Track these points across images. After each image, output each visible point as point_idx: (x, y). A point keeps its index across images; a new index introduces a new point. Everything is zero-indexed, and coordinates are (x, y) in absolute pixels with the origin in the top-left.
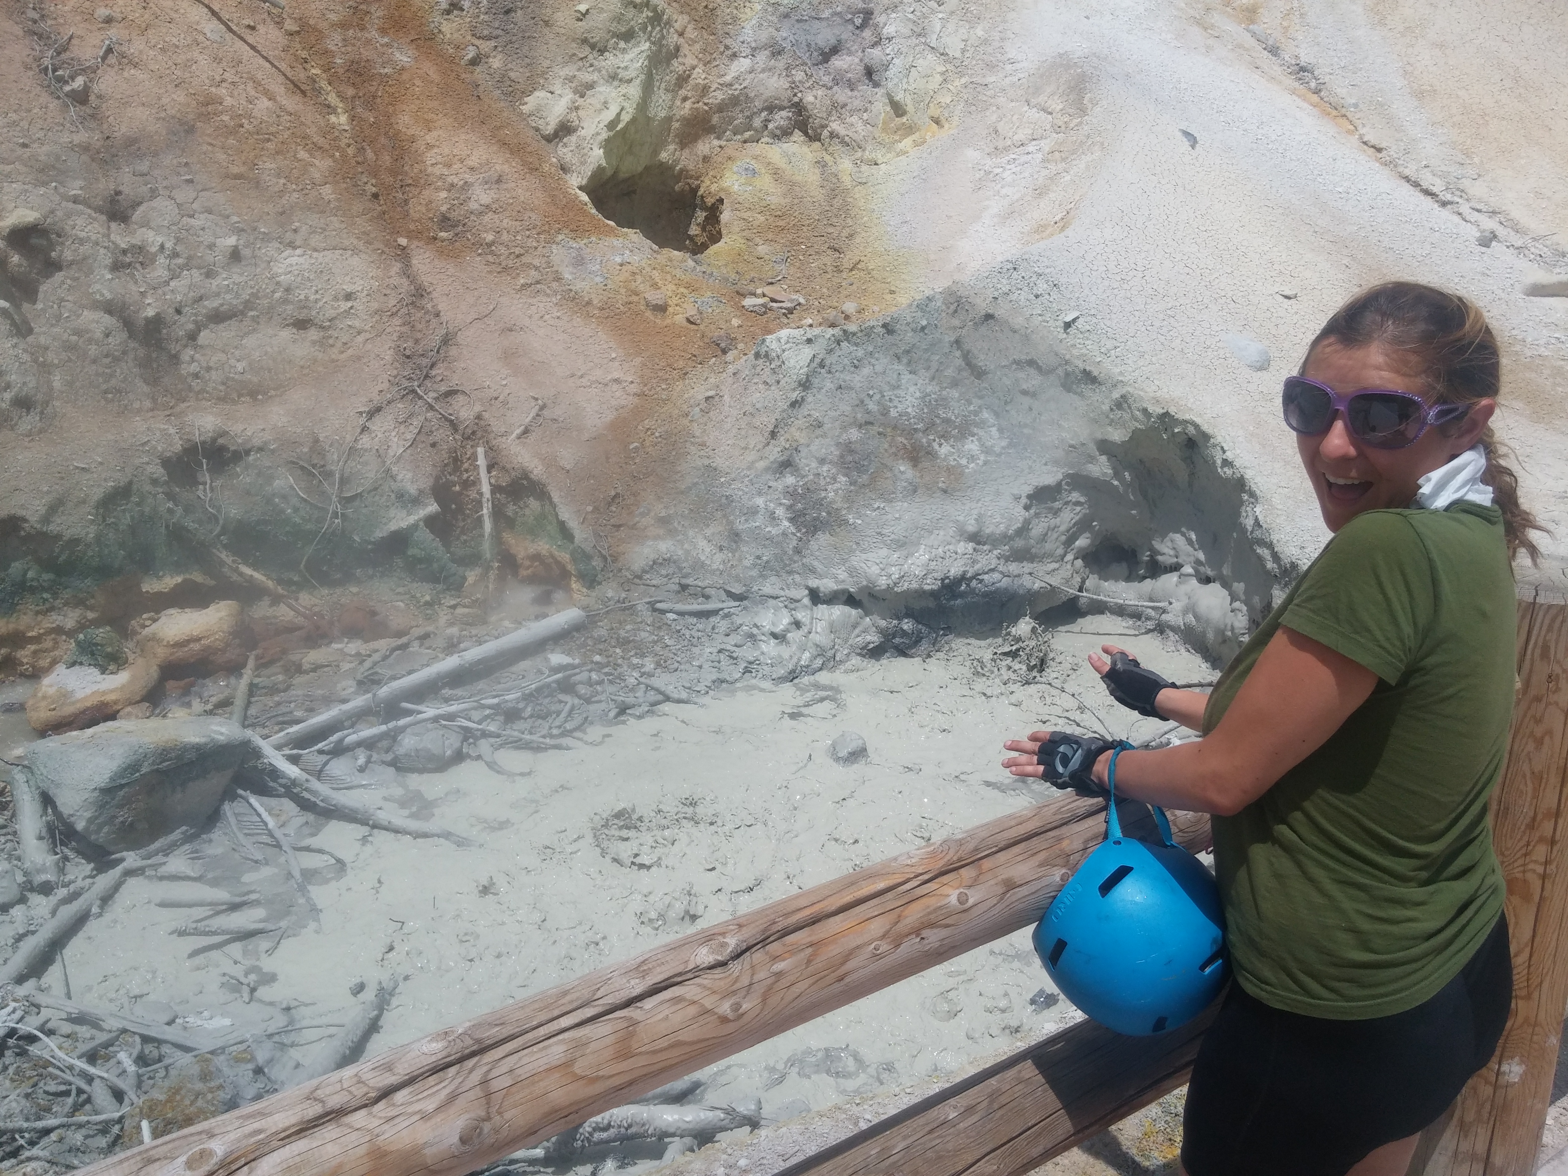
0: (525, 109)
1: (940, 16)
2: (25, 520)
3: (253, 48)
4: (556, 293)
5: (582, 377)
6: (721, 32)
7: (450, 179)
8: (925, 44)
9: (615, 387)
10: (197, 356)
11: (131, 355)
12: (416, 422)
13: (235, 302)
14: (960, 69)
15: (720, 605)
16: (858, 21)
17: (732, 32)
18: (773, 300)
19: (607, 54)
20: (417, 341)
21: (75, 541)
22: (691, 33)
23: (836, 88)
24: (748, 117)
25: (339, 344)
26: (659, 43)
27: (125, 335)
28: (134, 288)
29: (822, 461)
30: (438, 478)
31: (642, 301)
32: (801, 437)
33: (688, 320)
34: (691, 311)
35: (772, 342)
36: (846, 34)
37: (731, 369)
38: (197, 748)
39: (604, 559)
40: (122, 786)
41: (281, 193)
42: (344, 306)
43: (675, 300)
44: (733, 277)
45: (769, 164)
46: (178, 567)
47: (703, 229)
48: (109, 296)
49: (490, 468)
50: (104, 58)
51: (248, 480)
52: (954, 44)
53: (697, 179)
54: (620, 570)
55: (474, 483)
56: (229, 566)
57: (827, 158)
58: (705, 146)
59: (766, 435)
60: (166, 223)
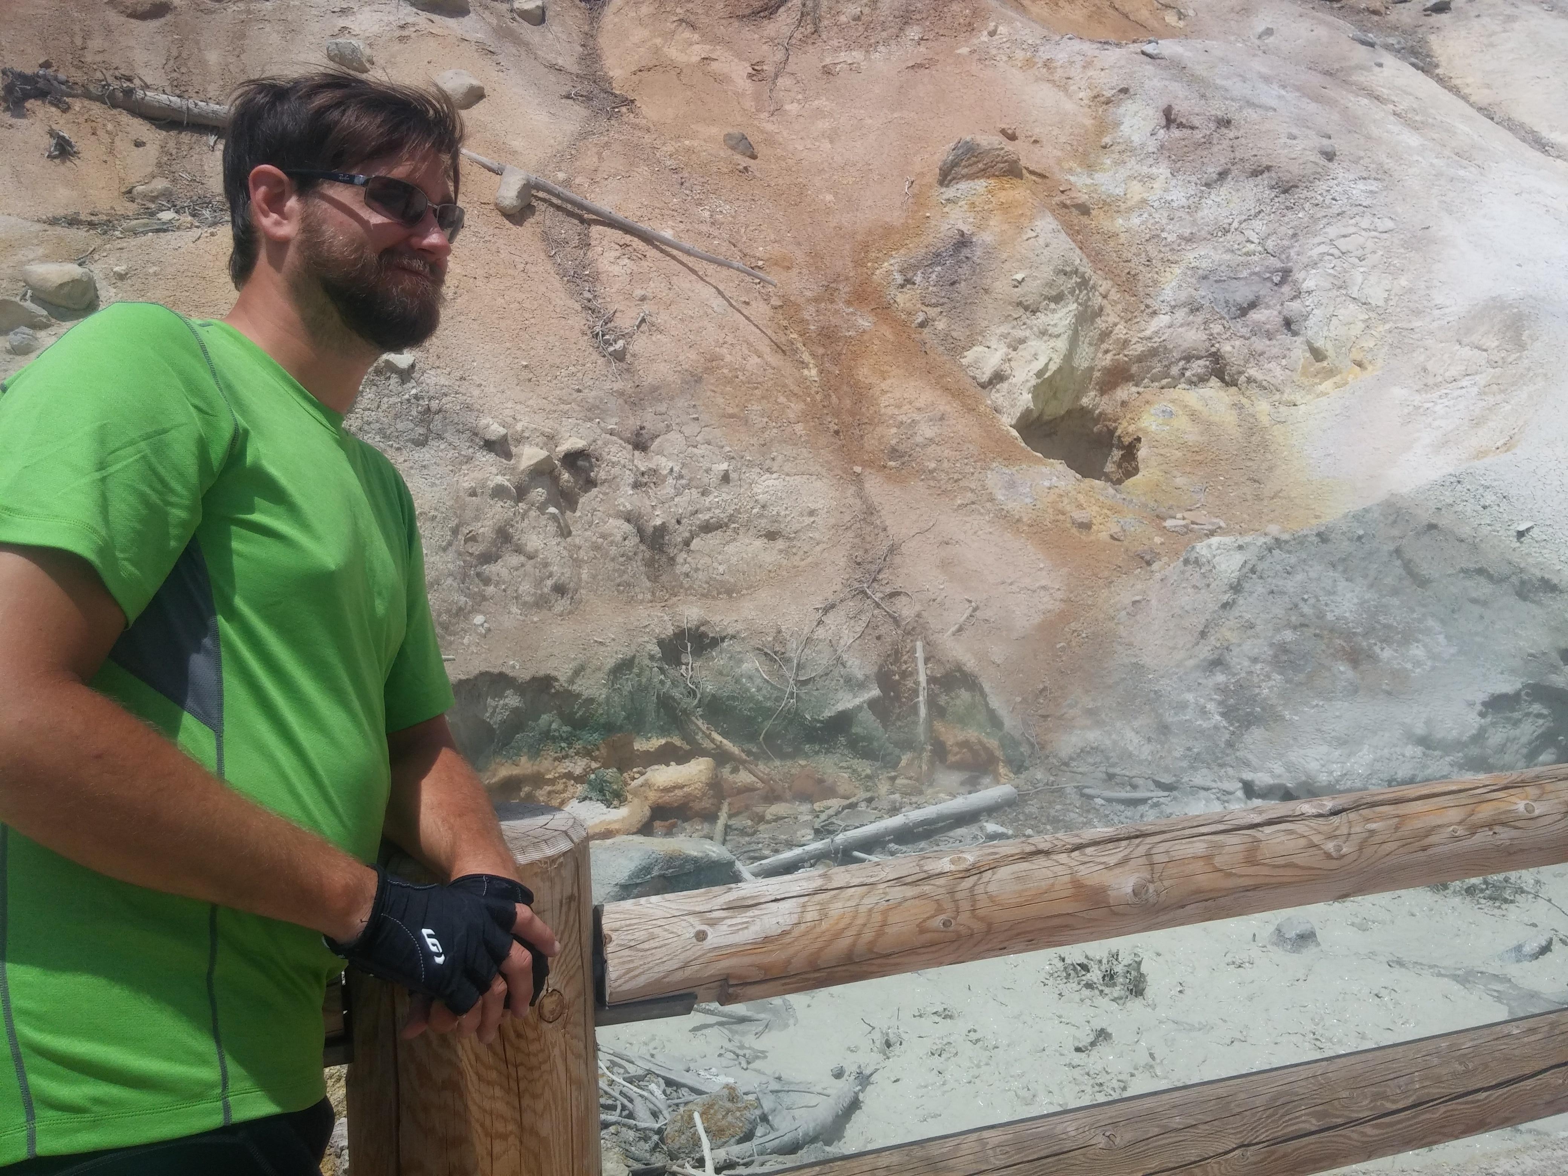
0: (964, 361)
1: (1362, 270)
2: (556, 680)
3: (747, 318)
4: (989, 511)
5: (1011, 584)
6: (1142, 294)
7: (899, 418)
8: (1347, 295)
9: (1042, 593)
10: (689, 559)
11: (640, 556)
12: (865, 618)
13: (722, 515)
14: (1383, 315)
15: (1149, 795)
16: (1276, 279)
17: (1152, 294)
18: (1193, 523)
19: (1038, 314)
20: (866, 551)
21: (591, 701)
22: (1114, 295)
23: (1254, 338)
24: (1166, 366)
25: (801, 553)
26: (1085, 305)
27: (638, 539)
28: (648, 502)
29: (1255, 660)
30: (881, 667)
31: (1069, 520)
32: (1233, 637)
33: (1112, 537)
34: (1115, 529)
35: (1202, 549)
36: (1264, 290)
37: (1158, 576)
38: (695, 860)
39: (1032, 746)
40: (637, 885)
41: (764, 429)
42: (808, 520)
43: (1099, 519)
44: (1152, 504)
45: (1186, 406)
46: (663, 731)
47: (1119, 466)
48: (629, 507)
49: (927, 660)
50: (639, 327)
51: (722, 662)
52: (1376, 294)
53: (1115, 421)
54: (1047, 757)
55: (911, 674)
56: (704, 733)
57: (1244, 401)
58: (1124, 392)
59: (1196, 634)
60: (675, 452)
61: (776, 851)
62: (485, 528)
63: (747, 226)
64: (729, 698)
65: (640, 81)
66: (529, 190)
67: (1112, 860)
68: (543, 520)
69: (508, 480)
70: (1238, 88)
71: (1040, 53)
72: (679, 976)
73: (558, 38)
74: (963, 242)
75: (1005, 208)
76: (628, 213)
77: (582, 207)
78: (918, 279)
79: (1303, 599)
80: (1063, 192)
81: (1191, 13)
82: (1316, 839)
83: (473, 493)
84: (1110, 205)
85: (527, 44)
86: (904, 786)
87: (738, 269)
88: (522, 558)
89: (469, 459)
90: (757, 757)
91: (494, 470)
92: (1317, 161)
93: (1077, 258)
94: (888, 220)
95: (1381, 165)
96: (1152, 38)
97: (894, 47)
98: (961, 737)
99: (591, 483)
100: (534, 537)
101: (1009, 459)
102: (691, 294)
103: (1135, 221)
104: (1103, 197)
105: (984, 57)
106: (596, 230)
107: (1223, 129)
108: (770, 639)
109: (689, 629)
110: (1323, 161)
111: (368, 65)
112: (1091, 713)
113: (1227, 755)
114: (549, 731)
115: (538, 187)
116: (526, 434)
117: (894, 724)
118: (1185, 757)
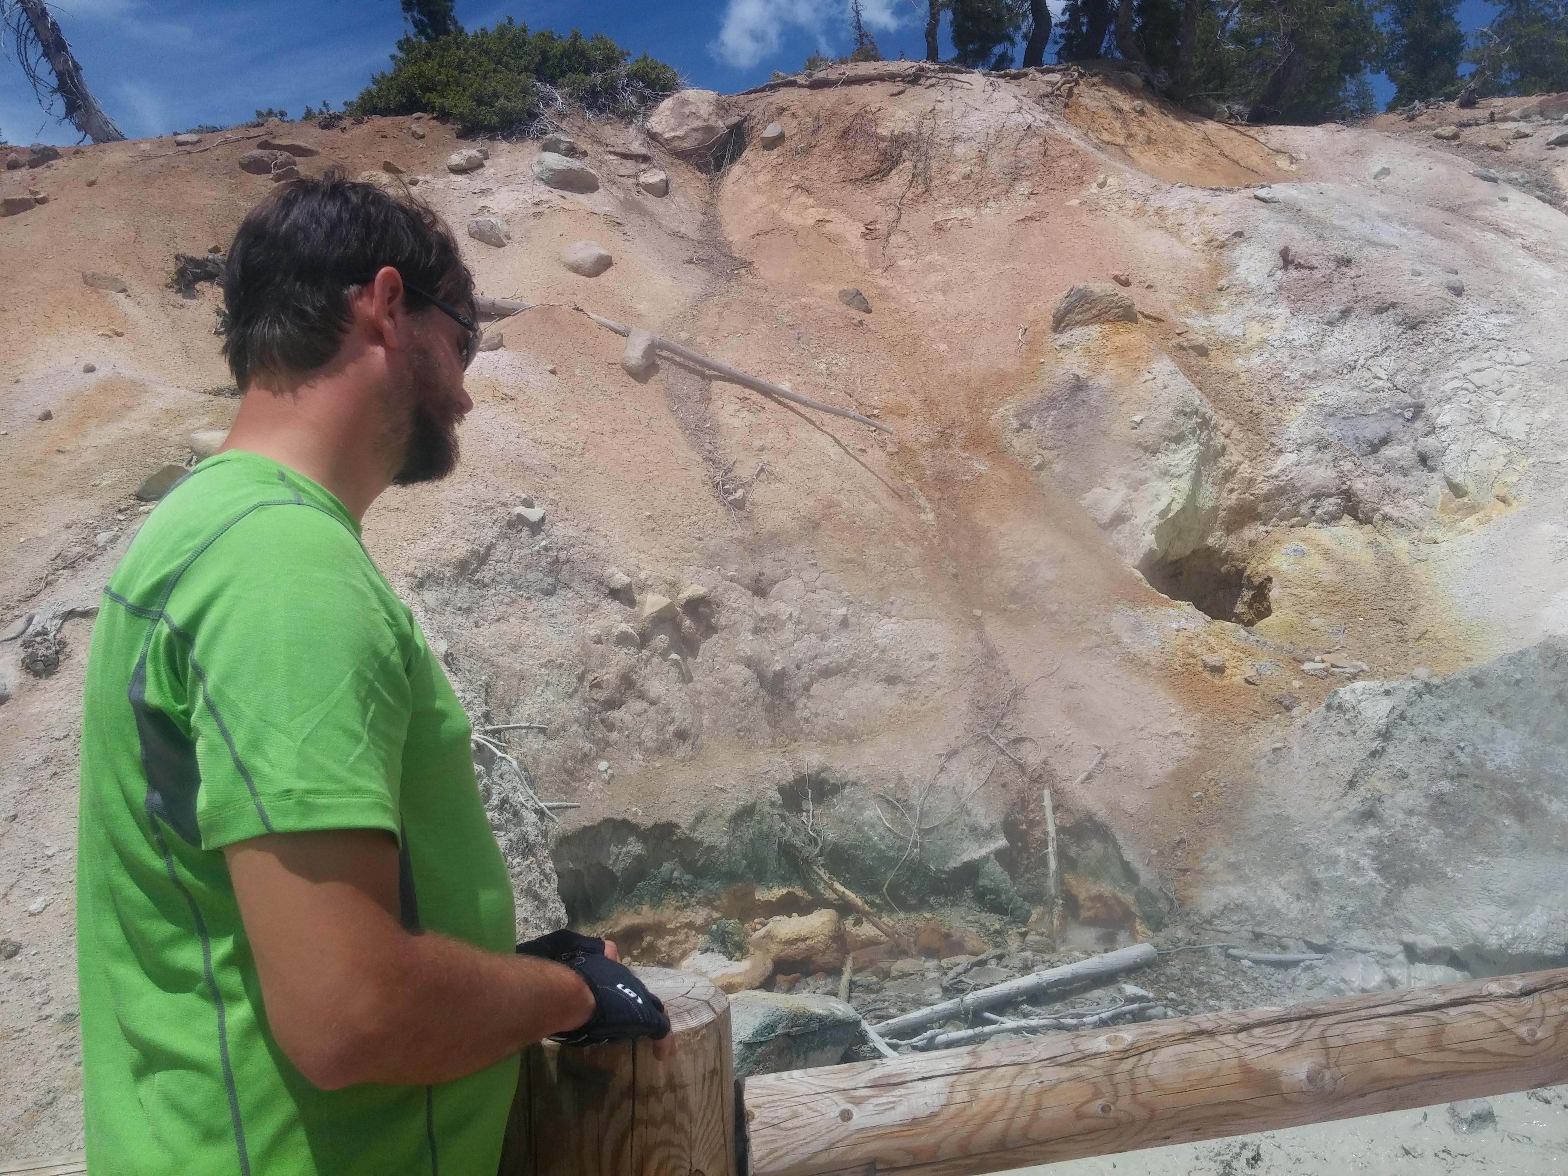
0: (1084, 503)
1: (1500, 403)
2: (677, 826)
3: (864, 465)
4: (1115, 655)
5: (1142, 730)
6: (1266, 432)
7: (1019, 561)
8: (1484, 429)
9: (1175, 739)
10: (809, 704)
11: (761, 701)
12: (989, 765)
13: (841, 660)
14: (1526, 450)
15: (1301, 957)
16: (1408, 414)
17: (1277, 433)
18: (1333, 666)
19: (1159, 455)
20: (989, 696)
21: (712, 848)
22: (1237, 434)
23: (1387, 475)
24: (1294, 504)
25: (921, 698)
26: (1207, 444)
27: (758, 685)
28: (767, 648)
30: (1008, 815)
31: (1200, 663)
32: (1385, 788)
33: (1247, 681)
34: (1250, 673)
35: (1346, 693)
36: (1396, 426)
37: (1299, 722)
38: (820, 1019)
39: (1171, 902)
40: (761, 1043)
41: (882, 574)
42: (928, 665)
43: (1232, 663)
44: (1287, 646)
45: (1318, 545)
46: (784, 881)
47: (1250, 606)
48: (749, 653)
49: (1055, 809)
50: (758, 476)
51: (843, 810)
52: (1517, 428)
53: (1243, 561)
54: (1188, 914)
55: (1039, 823)
56: (826, 883)
57: (1381, 539)
58: (1251, 532)
59: (1344, 785)
60: (794, 597)
61: (903, 1010)
62: (610, 675)
63: (862, 377)
64: (850, 846)
65: (758, 245)
66: (653, 351)
67: (1283, 1043)
68: (665, 667)
69: (632, 627)
70: (1356, 228)
71: (1151, 202)
72: (825, 1157)
73: (680, 208)
74: (1079, 386)
75: (1120, 351)
76: (748, 368)
77: (702, 363)
78: (1034, 423)
79: (1459, 747)
80: (1179, 334)
81: (1303, 157)
82: (1507, 1022)
83: (599, 641)
84: (1229, 346)
85: (652, 215)
86: (1036, 942)
87: (854, 418)
88: (645, 704)
89: (595, 607)
90: (880, 908)
91: (618, 617)
92: (1445, 296)
93: (1196, 398)
94: (1001, 366)
95: (1513, 298)
96: (1264, 183)
97: (1004, 203)
98: (1094, 892)
99: (712, 629)
100: (657, 683)
101: (1135, 602)
102: (809, 443)
103: (1256, 361)
104: (1221, 338)
105: (1094, 208)
106: (716, 385)
107: (1343, 268)
108: (892, 786)
109: (810, 775)
110: (1450, 296)
111: (505, 241)
112: (1233, 867)
113: (1385, 915)
114: (671, 878)
115: (662, 346)
116: (650, 583)
117: (1022, 876)
118: (1338, 916)
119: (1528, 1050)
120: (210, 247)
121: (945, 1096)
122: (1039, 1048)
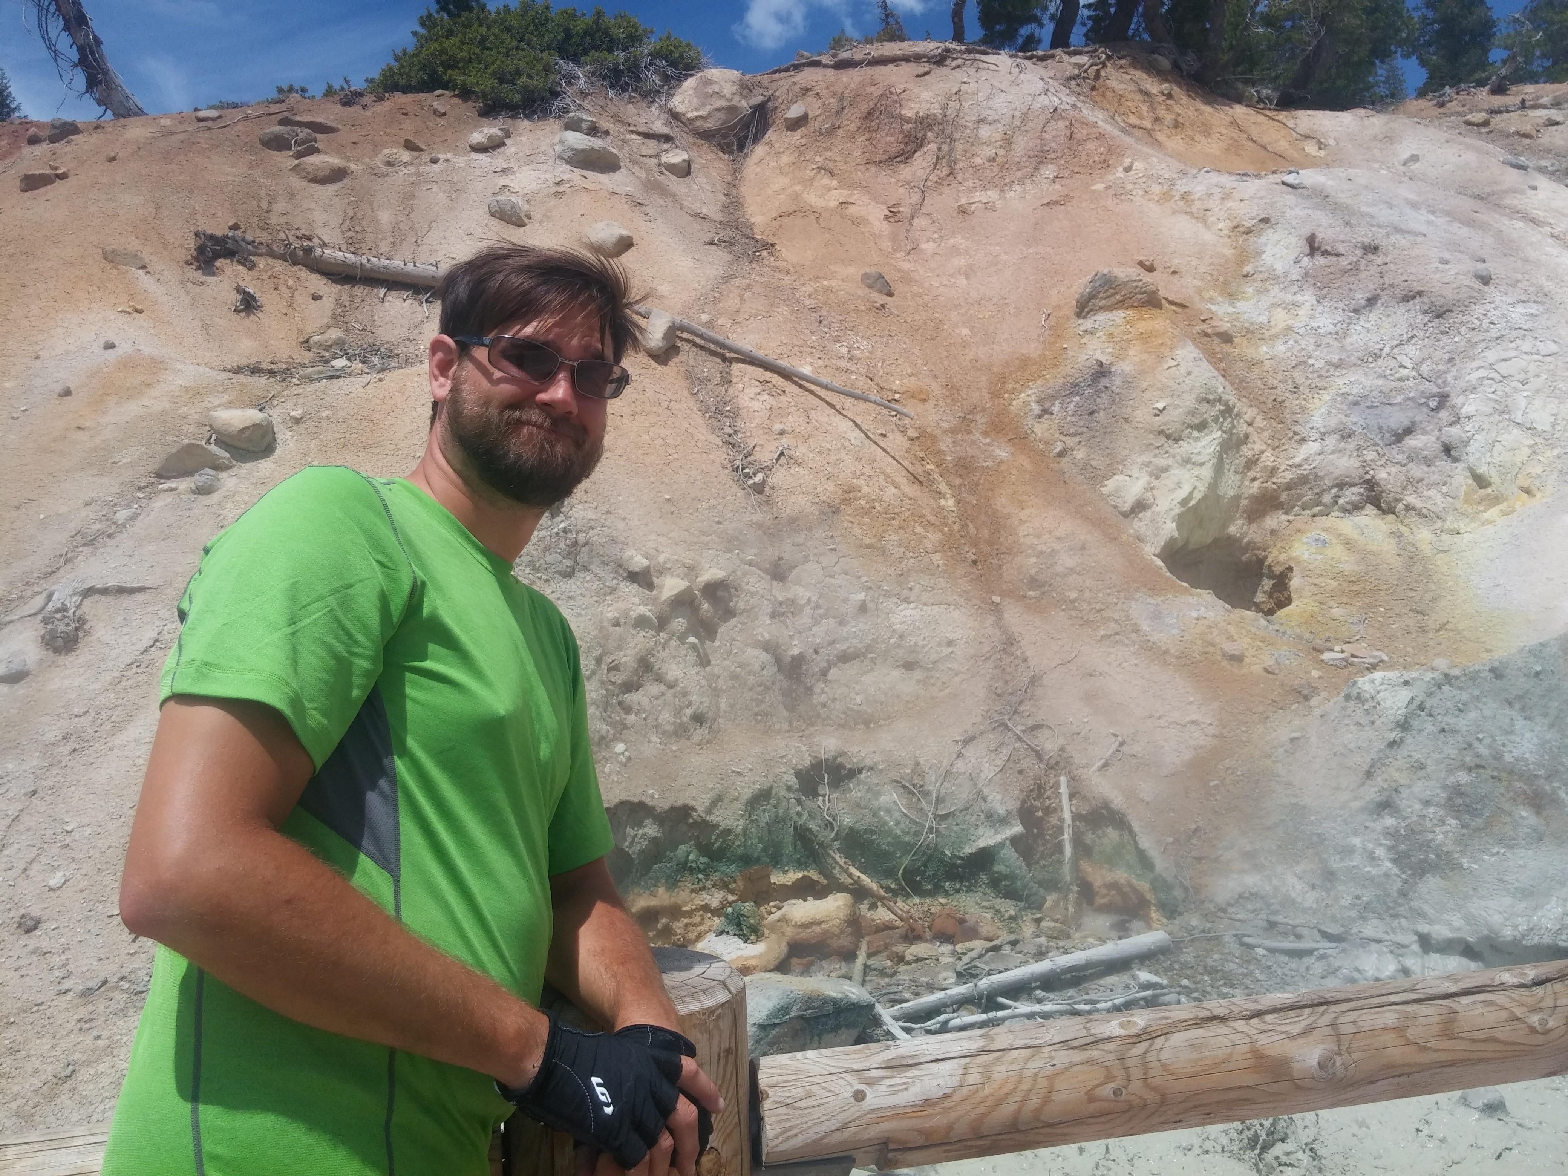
0: (1105, 490)
1: (1525, 394)
2: (693, 809)
3: (884, 450)
4: (1134, 643)
5: (1159, 718)
6: (1289, 421)
7: (1039, 548)
8: (1509, 420)
9: (1193, 728)
10: (826, 689)
11: (778, 685)
12: (1006, 751)
13: (859, 645)
14: (1550, 441)
15: (1315, 946)
16: (1433, 404)
17: (1301, 421)
18: (1353, 656)
19: (1181, 442)
20: (1006, 682)
21: (728, 831)
22: (1260, 422)
23: (1411, 465)
24: (1317, 494)
25: (939, 684)
26: (1230, 432)
27: (775, 669)
28: (785, 632)
29: (1427, 803)
30: (1023, 802)
31: (1219, 652)
32: (1402, 779)
34: (1269, 662)
35: (1365, 684)
36: (1420, 416)
37: (1317, 712)
38: (835, 1002)
39: (1186, 889)
40: (774, 1025)
41: (901, 559)
42: (946, 651)
43: (1251, 652)
44: (1307, 635)
45: (1340, 535)
46: (800, 865)
47: (1270, 596)
48: (767, 637)
49: (1071, 796)
50: (777, 460)
51: (859, 794)
52: (1542, 418)
53: (1265, 550)
54: (1203, 902)
55: (1055, 810)
56: (841, 867)
57: (1403, 529)
58: (1272, 521)
59: (1361, 774)
60: (813, 582)
61: (917, 994)
62: (627, 658)
63: (884, 361)
64: (866, 831)
65: (780, 226)
66: (674, 332)
67: (1295, 1030)
68: (683, 650)
69: (650, 610)
70: (1384, 215)
71: (1177, 187)
72: (837, 1138)
73: (703, 189)
74: (1101, 372)
75: (1143, 337)
76: (769, 351)
77: (724, 346)
78: (1056, 409)
79: (1478, 739)
80: (1203, 321)
81: (1332, 142)
82: (1519, 1012)
83: (617, 624)
84: (1253, 333)
85: (673, 195)
86: (1050, 929)
87: (875, 403)
88: (663, 687)
89: (613, 590)
90: (895, 893)
91: (637, 600)
92: (1472, 284)
93: (1220, 385)
94: (1024, 351)
95: (1541, 288)
96: (1292, 169)
97: (1029, 186)
98: (1109, 877)
99: (729, 613)
100: (674, 666)
101: (1154, 589)
102: (829, 428)
103: (1280, 348)
104: (1246, 325)
105: (1119, 193)
106: (737, 368)
107: (1370, 255)
108: (908, 771)
109: (827, 760)
110: (1478, 285)
111: (526, 220)
112: (1249, 856)
113: (1400, 906)
114: (686, 862)
115: (683, 329)
116: (668, 566)
117: (1037, 863)
118: (1354, 906)
119: (1539, 1039)
120: (230, 224)
121: (958, 1078)
122: (1053, 1032)
